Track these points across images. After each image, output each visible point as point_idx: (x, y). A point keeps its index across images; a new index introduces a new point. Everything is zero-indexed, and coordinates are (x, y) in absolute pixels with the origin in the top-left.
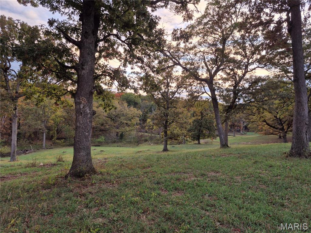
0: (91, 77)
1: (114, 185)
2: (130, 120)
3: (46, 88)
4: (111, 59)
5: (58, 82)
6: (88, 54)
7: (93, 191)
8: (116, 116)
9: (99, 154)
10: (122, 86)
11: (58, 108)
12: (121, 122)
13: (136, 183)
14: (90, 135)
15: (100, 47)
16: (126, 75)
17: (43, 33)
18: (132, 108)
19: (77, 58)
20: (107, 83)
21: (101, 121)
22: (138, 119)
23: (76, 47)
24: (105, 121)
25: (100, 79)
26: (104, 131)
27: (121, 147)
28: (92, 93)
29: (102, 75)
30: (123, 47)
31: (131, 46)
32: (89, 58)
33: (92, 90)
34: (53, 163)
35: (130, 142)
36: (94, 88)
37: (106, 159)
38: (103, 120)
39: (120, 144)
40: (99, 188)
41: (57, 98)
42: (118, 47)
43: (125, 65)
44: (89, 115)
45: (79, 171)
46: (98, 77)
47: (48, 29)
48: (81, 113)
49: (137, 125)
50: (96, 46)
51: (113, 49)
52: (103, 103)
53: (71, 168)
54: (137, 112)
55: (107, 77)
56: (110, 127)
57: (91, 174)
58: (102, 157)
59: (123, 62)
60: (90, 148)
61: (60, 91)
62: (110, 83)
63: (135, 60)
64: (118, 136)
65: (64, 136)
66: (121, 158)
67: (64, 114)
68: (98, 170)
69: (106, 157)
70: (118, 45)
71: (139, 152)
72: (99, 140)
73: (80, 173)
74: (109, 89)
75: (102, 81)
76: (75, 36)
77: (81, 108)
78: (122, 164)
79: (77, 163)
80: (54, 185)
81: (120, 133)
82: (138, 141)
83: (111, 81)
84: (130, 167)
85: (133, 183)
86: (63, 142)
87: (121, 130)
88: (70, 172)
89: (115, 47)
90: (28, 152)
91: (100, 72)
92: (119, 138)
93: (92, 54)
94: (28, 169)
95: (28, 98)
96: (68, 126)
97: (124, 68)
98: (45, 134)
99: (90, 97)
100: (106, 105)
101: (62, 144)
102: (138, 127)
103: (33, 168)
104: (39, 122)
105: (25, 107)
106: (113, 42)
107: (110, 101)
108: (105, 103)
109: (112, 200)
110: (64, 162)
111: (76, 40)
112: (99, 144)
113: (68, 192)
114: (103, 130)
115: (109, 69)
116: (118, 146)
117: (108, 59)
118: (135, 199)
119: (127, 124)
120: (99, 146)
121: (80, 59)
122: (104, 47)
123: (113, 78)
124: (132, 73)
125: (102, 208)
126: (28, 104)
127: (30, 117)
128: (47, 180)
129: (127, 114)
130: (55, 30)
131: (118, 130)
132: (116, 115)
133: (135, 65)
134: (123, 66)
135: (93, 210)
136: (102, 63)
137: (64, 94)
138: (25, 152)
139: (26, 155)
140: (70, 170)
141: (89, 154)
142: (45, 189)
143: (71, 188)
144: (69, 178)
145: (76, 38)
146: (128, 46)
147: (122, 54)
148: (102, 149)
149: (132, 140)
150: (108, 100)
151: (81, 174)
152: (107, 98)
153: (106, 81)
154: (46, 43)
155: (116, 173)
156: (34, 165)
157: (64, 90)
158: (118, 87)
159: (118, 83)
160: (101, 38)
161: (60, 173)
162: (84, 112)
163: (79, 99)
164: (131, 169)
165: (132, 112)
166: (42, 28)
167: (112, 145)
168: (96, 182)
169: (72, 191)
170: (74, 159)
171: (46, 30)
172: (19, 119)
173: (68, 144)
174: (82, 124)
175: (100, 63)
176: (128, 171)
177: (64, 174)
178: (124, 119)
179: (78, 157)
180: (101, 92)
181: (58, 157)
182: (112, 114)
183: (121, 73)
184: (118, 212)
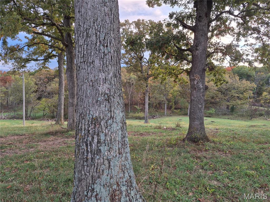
0: (204, 56)
1: (227, 155)
2: (242, 93)
3: (168, 69)
4: (223, 36)
5: (176, 63)
6: (202, 35)
7: (207, 156)
8: (227, 90)
9: (209, 124)
10: (235, 60)
11: (176, 84)
12: (232, 95)
13: (250, 156)
14: (203, 107)
15: (212, 27)
16: (239, 49)
17: (166, 25)
18: (244, 81)
19: (192, 41)
20: (219, 59)
21: (211, 94)
22: (252, 92)
23: (191, 31)
24: (216, 94)
25: (212, 56)
26: (215, 103)
27: (232, 119)
28: (204, 70)
29: (214, 52)
30: (236, 21)
31: (245, 19)
32: (202, 39)
33: (205, 67)
34: (173, 128)
35: (242, 116)
36: (206, 65)
37: (218, 130)
38: (213, 94)
39: (231, 116)
40: (212, 154)
41: (176, 76)
42: (230, 23)
43: (238, 40)
44: (202, 90)
45: (194, 137)
46: (210, 55)
47: (169, 22)
48: (195, 88)
49: (250, 99)
50: (209, 26)
51: (226, 26)
52: (214, 78)
53: (188, 134)
54: (250, 85)
55: (219, 53)
56: (220, 100)
57: (205, 141)
58: (213, 127)
59: (236, 37)
60: (203, 118)
61: (178, 71)
62: (222, 58)
63: (250, 32)
64: (229, 109)
65: (180, 107)
66: (233, 131)
67: (180, 89)
68: (211, 138)
69: (218, 127)
70: (231, 21)
71: (252, 126)
72: (209, 111)
73: (195, 138)
74: (221, 64)
75: (214, 58)
76: (190, 22)
77: (195, 84)
78: (234, 136)
79: (192, 130)
80: (175, 145)
81: (231, 106)
82: (252, 115)
83: (222, 57)
84: (243, 140)
85: (248, 157)
86: (179, 111)
87: (232, 103)
88: (187, 136)
89: (227, 24)
90: (155, 117)
91: (212, 50)
92: (229, 110)
93: (205, 35)
94: (156, 130)
95: (155, 78)
96: (183, 99)
97: (237, 43)
98: (166, 105)
99: (202, 74)
100: (218, 79)
101: (179, 113)
102: (251, 100)
103: (159, 130)
104: (162, 95)
105: (153, 84)
106: (225, 19)
107: (222, 76)
108: (216, 78)
109: (226, 168)
110: (181, 128)
111: (191, 25)
112: (210, 116)
113: (186, 152)
114: (213, 103)
115: (221, 46)
116: (228, 119)
117: (220, 36)
118: (251, 172)
119: (238, 97)
120: (210, 117)
121: (194, 42)
122: (217, 26)
123: (225, 54)
124: (245, 45)
125: (217, 173)
126: (155, 82)
127: (156, 92)
128: (170, 140)
129: (238, 87)
130: (174, 21)
131: (228, 103)
132: (227, 88)
133: (249, 37)
134: (236, 41)
135: (209, 172)
136: (214, 41)
137: (181, 73)
138: (153, 117)
139: (154, 119)
140: (187, 135)
141: (202, 124)
142: (169, 147)
143: (188, 149)
144: (186, 142)
145: (191, 24)
146: (242, 19)
147: (235, 28)
148: (213, 120)
149: (244, 114)
150: (220, 75)
151: (196, 140)
152: (218, 73)
153: (218, 58)
154: (168, 34)
155: (228, 144)
156: (160, 128)
157: (181, 69)
158: (230, 62)
159: (230, 58)
160: (213, 18)
161: (179, 136)
162: (198, 87)
163: (194, 76)
164: (245, 142)
165: (244, 85)
166: (165, 22)
167: (223, 117)
168: (209, 149)
169: (189, 153)
170: (189, 126)
171: (167, 23)
172: (149, 93)
173: (183, 113)
174: (196, 98)
175: (212, 42)
176: (242, 144)
177: (182, 137)
178: (235, 93)
179: (193, 125)
180: (212, 68)
181: (176, 123)
182: (222, 88)
183: (234, 48)
184: (232, 180)
